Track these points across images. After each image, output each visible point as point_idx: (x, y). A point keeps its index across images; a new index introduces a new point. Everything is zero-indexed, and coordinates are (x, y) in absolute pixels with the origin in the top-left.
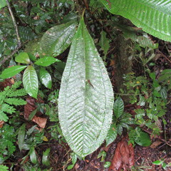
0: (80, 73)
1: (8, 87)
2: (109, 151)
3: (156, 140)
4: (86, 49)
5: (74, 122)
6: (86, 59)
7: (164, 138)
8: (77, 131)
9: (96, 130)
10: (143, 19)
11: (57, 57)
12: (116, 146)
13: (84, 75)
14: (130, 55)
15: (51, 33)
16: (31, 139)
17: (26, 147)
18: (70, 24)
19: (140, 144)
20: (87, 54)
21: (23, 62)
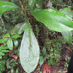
0: (27, 42)
1: (2, 45)
2: (42, 68)
3: (59, 62)
4: (30, 33)
5: (26, 60)
6: (30, 37)
7: (61, 62)
8: (26, 63)
9: (33, 63)
10: (48, 23)
11: (20, 35)
12: (44, 65)
13: (29, 42)
14: (47, 32)
15: (17, 26)
16: (12, 64)
17: (10, 67)
18: (25, 23)
19: (53, 64)
20: (30, 35)
21: (7, 37)
